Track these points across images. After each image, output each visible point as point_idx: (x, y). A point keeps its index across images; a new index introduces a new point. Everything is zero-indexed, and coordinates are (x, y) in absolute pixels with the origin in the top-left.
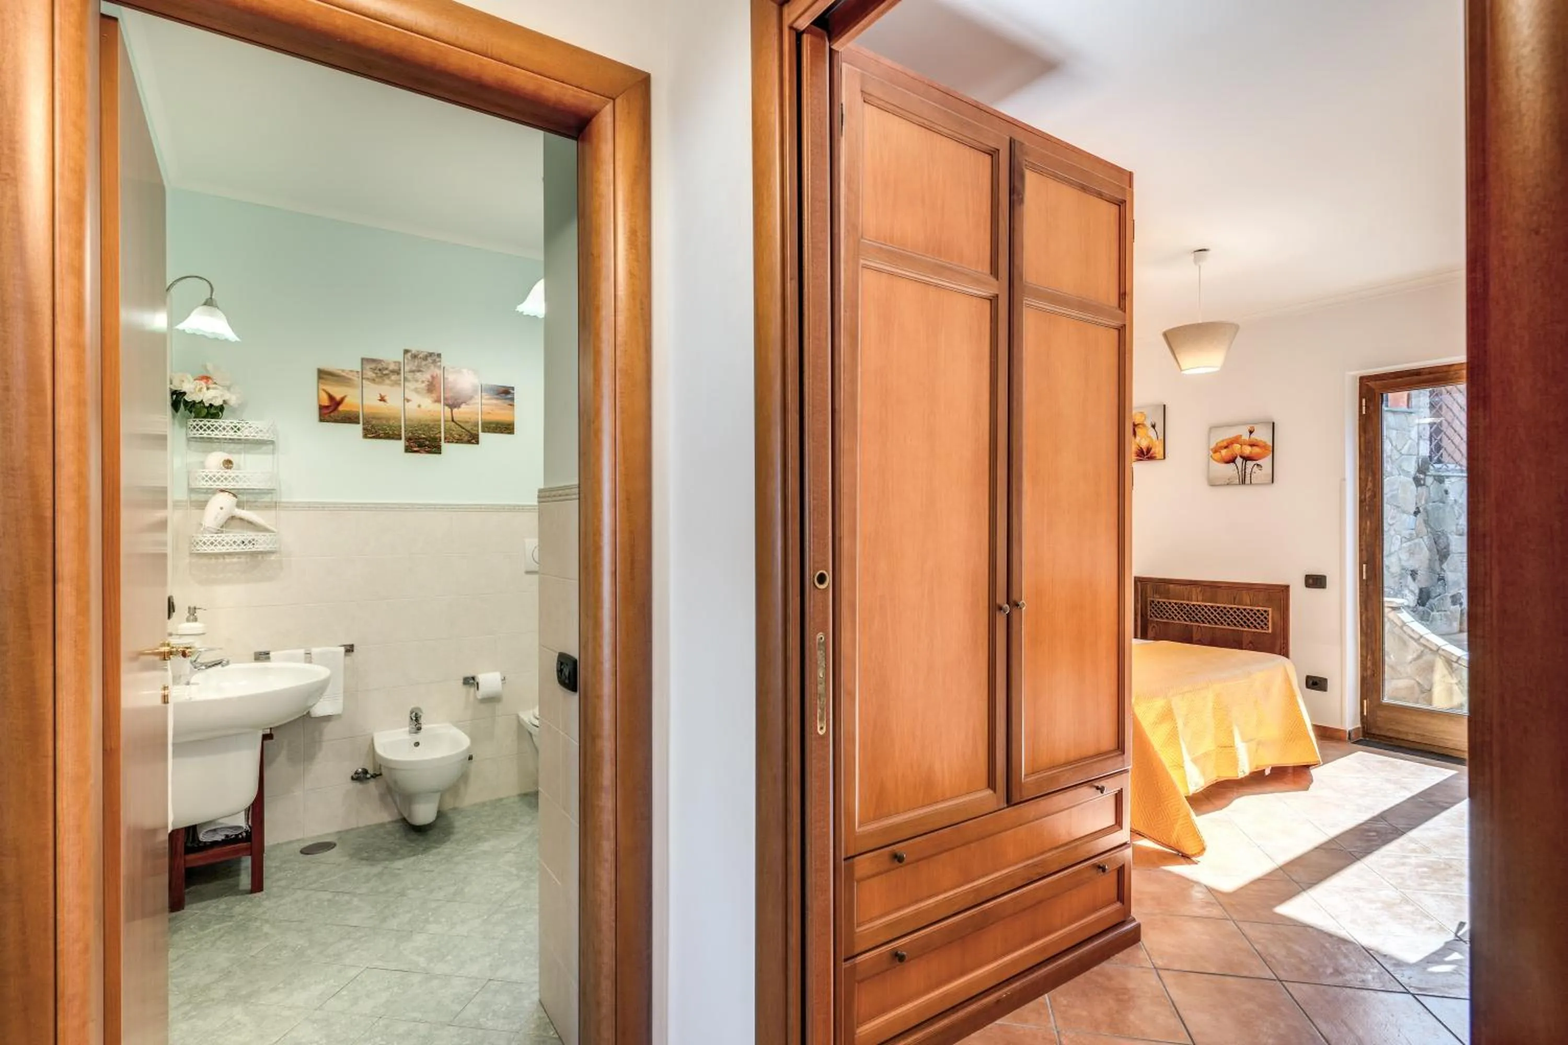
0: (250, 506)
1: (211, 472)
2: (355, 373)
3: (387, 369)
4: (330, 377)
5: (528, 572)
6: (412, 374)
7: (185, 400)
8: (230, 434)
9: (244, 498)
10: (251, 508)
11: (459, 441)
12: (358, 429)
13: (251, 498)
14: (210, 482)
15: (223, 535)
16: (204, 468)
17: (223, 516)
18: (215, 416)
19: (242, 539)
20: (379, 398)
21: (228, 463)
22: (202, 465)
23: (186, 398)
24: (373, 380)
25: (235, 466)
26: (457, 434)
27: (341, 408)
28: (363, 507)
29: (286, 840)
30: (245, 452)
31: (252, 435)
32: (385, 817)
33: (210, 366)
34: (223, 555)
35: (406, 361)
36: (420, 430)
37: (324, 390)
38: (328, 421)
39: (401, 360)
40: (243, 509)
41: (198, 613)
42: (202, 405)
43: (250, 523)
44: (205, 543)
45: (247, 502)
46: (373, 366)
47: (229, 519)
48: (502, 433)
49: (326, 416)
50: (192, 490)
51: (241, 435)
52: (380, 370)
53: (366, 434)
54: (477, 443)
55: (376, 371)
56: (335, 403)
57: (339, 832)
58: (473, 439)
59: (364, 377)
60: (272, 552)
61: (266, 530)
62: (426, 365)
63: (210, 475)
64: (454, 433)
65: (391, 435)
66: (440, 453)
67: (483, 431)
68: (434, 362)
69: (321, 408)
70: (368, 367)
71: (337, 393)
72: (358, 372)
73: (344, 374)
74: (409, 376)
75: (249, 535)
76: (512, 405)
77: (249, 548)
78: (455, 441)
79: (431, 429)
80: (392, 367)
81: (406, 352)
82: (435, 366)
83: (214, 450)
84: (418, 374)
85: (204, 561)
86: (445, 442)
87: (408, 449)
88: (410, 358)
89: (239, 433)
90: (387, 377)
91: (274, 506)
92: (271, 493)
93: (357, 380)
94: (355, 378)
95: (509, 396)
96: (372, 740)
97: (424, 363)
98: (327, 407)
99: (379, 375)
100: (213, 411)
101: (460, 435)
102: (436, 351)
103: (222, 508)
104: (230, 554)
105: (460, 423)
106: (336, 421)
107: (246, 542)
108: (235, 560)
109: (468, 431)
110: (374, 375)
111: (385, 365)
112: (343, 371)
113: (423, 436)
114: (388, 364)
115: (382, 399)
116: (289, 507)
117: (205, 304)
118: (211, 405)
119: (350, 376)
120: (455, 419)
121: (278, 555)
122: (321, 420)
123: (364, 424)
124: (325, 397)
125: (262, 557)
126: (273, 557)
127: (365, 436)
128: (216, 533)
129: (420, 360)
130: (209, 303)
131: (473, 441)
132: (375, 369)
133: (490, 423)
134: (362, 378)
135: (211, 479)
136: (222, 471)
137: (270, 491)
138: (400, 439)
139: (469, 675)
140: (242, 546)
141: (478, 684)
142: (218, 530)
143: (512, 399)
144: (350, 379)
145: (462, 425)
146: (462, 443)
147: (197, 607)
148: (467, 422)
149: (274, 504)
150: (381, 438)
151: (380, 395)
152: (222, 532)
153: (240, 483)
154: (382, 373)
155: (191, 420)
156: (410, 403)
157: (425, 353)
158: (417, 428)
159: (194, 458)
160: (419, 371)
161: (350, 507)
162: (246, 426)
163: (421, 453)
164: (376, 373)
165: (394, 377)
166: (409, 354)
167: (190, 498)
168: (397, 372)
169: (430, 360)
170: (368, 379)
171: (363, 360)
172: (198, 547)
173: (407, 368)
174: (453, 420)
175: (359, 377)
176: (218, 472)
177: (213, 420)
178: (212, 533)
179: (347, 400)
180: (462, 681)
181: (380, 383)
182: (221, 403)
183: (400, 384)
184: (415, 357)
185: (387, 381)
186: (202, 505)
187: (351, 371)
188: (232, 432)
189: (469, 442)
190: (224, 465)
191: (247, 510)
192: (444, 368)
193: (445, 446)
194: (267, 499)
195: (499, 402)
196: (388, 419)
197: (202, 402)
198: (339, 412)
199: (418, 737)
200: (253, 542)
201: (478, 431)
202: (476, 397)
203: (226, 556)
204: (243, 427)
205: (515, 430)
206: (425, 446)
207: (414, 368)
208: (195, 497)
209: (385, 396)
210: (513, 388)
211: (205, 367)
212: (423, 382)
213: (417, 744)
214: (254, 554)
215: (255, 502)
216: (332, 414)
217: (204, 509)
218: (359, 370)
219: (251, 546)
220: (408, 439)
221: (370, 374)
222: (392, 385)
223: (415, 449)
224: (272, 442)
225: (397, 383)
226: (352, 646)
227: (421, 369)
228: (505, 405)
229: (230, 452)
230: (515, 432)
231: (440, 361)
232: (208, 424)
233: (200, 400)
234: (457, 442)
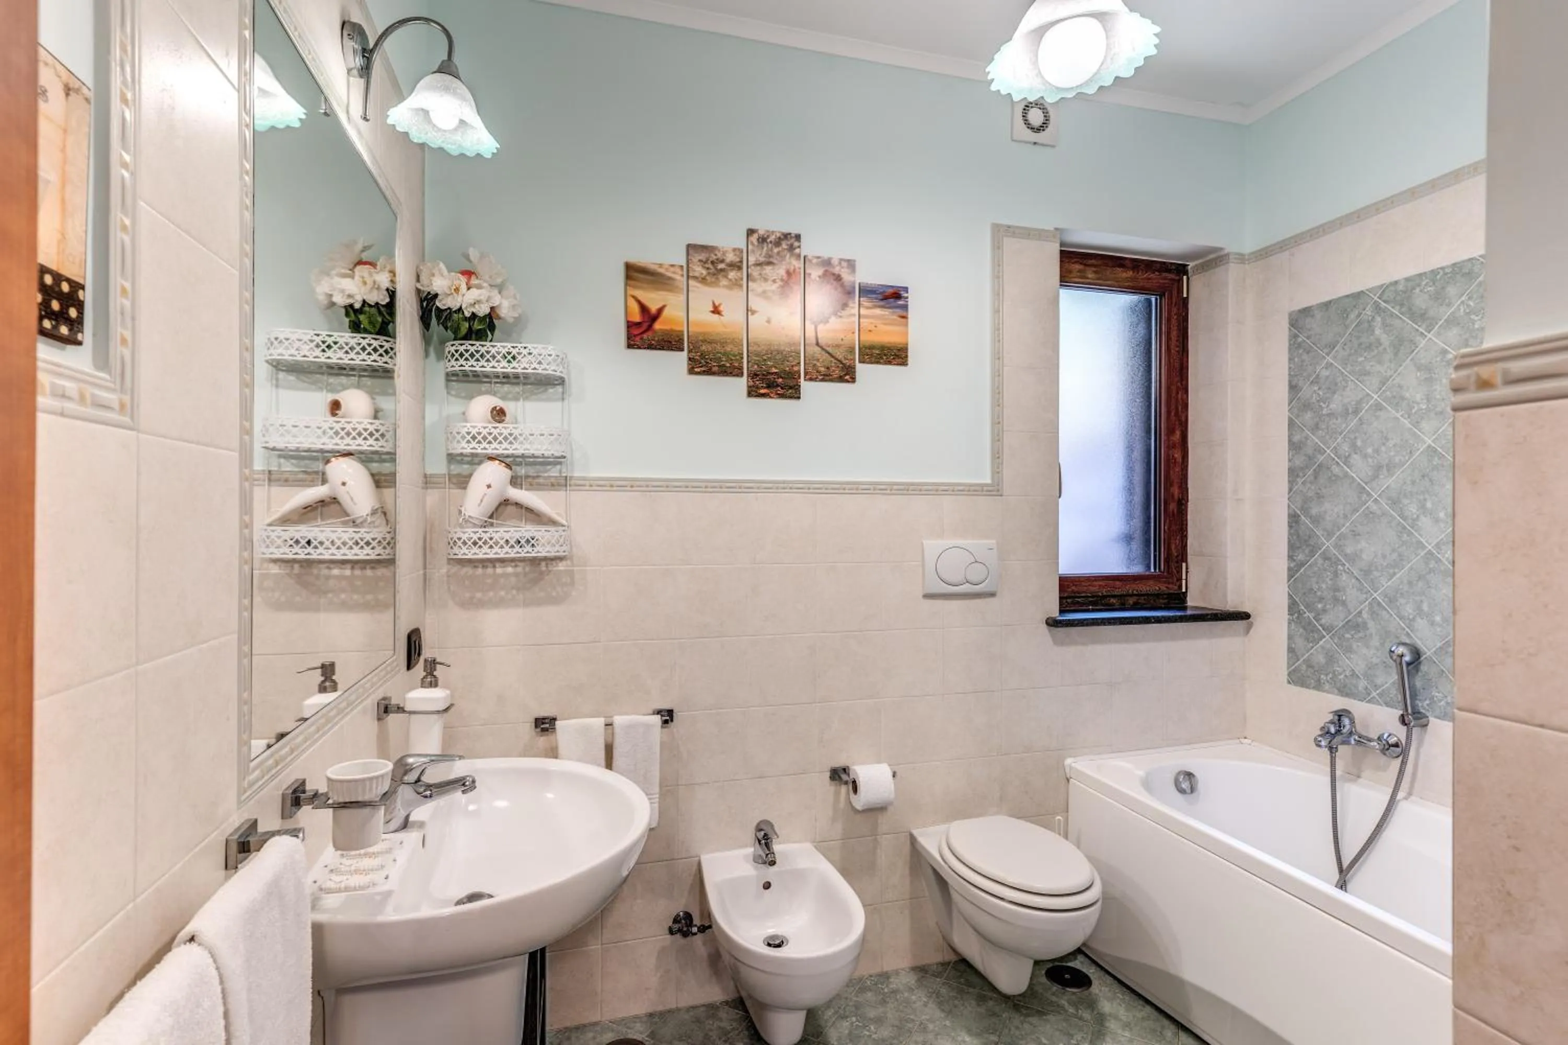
0: (531, 485)
1: (474, 427)
2: (678, 270)
3: (722, 261)
4: (641, 276)
5: (928, 596)
6: (758, 268)
7: (437, 308)
8: (502, 367)
9: (522, 471)
10: (532, 487)
11: (826, 377)
12: (681, 358)
13: (532, 471)
14: (474, 444)
15: (491, 530)
16: (466, 421)
17: (491, 502)
18: (480, 335)
19: (517, 536)
20: (712, 309)
21: (499, 414)
22: (464, 416)
23: (438, 303)
24: (703, 280)
25: (507, 418)
26: (824, 366)
27: (657, 326)
28: (688, 486)
29: (575, 1023)
30: (526, 399)
31: (533, 366)
32: (715, 993)
33: (473, 254)
34: (493, 562)
35: (750, 247)
36: (769, 359)
37: (633, 297)
38: (639, 348)
39: (742, 244)
40: (522, 488)
41: (439, 671)
42: (461, 316)
43: (529, 510)
44: (465, 543)
45: (527, 477)
46: (703, 256)
47: (500, 505)
48: (890, 363)
49: (638, 339)
50: (452, 458)
51: (518, 367)
52: (712, 263)
53: (693, 368)
54: (853, 380)
55: (707, 266)
56: (650, 317)
57: (651, 1015)
58: (847, 374)
59: (691, 274)
60: (561, 559)
61: (553, 523)
62: (778, 253)
63: (474, 431)
64: (818, 364)
65: (729, 370)
66: (799, 398)
67: (860, 362)
68: (791, 248)
69: (630, 325)
70: (696, 257)
71: (653, 300)
72: (682, 267)
73: (661, 271)
74: (755, 272)
75: (528, 530)
76: (904, 317)
77: (526, 552)
78: (821, 377)
79: (785, 359)
80: (730, 257)
81: (750, 232)
82: (792, 255)
83: (481, 393)
84: (768, 269)
85: (468, 570)
86: (805, 380)
87: (753, 392)
88: (756, 243)
89: (514, 364)
90: (722, 273)
91: (563, 483)
92: (560, 463)
93: (680, 279)
94: (678, 277)
95: (901, 302)
96: (699, 865)
97: (776, 250)
98: (638, 324)
99: (713, 270)
100: (477, 326)
101: (828, 368)
102: (794, 231)
103: (489, 486)
104: (502, 561)
105: (828, 349)
106: (650, 347)
107: (523, 542)
108: (510, 570)
109: (840, 361)
110: (704, 272)
111: (719, 255)
112: (661, 265)
113: (774, 370)
114: (724, 253)
115: (716, 311)
116: (584, 485)
117: (440, 71)
118: (474, 315)
119: (669, 274)
120: (820, 341)
121: (569, 562)
122: (630, 346)
123: (690, 351)
124: (635, 308)
125: (547, 565)
126: (561, 566)
127: (691, 371)
128: (481, 527)
129: (770, 245)
130: (447, 68)
131: (847, 377)
132: (705, 262)
133: (871, 347)
134: (688, 277)
135: (474, 438)
136: (490, 426)
137: (558, 461)
138: (741, 375)
139: (839, 763)
140: (517, 548)
141: (854, 782)
142: (486, 521)
143: (905, 307)
144: (670, 278)
145: (829, 349)
146: (832, 380)
147: (438, 660)
148: (838, 346)
149: (563, 482)
150: (714, 374)
151: (714, 304)
152: (492, 525)
153: (515, 445)
154: (716, 269)
155: (449, 344)
156: (756, 315)
157: (778, 235)
158: (765, 357)
159: (454, 407)
160: (769, 263)
161: (667, 486)
162: (525, 352)
163: (771, 397)
164: (708, 268)
165: (732, 275)
166: (755, 236)
167: (449, 470)
168: (737, 266)
169: (784, 245)
170: (695, 278)
171: (689, 246)
172: (456, 550)
173: (752, 260)
174: (817, 344)
175: (682, 276)
176: (485, 428)
177: (478, 343)
178: (475, 525)
179: (666, 313)
180: (828, 774)
181: (715, 284)
182: (488, 311)
183: (741, 286)
184: (763, 240)
185: (724, 282)
186: (462, 482)
187: (672, 266)
188: (504, 363)
189: (841, 379)
190: (493, 418)
191: (526, 490)
192: (805, 257)
193: (805, 385)
194: (554, 472)
195: (886, 312)
196: (723, 343)
197: (460, 310)
198: (655, 332)
199: (770, 873)
200: (533, 542)
201: (854, 360)
202: (851, 305)
203: (497, 565)
204: (519, 354)
205: (909, 359)
206: (778, 386)
207: (762, 259)
208: (456, 469)
209: (720, 305)
210: (906, 289)
211: (467, 257)
212: (774, 281)
213: (767, 886)
214: (535, 562)
215: (538, 477)
216: (645, 336)
217: (465, 488)
218: (684, 263)
219: (528, 548)
220: (753, 375)
221: (699, 270)
222: (729, 287)
223: (762, 391)
224: (561, 381)
225: (736, 284)
226: (670, 712)
227: (771, 260)
228: (895, 317)
229: (503, 398)
230: (909, 362)
231: (799, 247)
232: (472, 349)
233: (458, 307)
234: (822, 380)
